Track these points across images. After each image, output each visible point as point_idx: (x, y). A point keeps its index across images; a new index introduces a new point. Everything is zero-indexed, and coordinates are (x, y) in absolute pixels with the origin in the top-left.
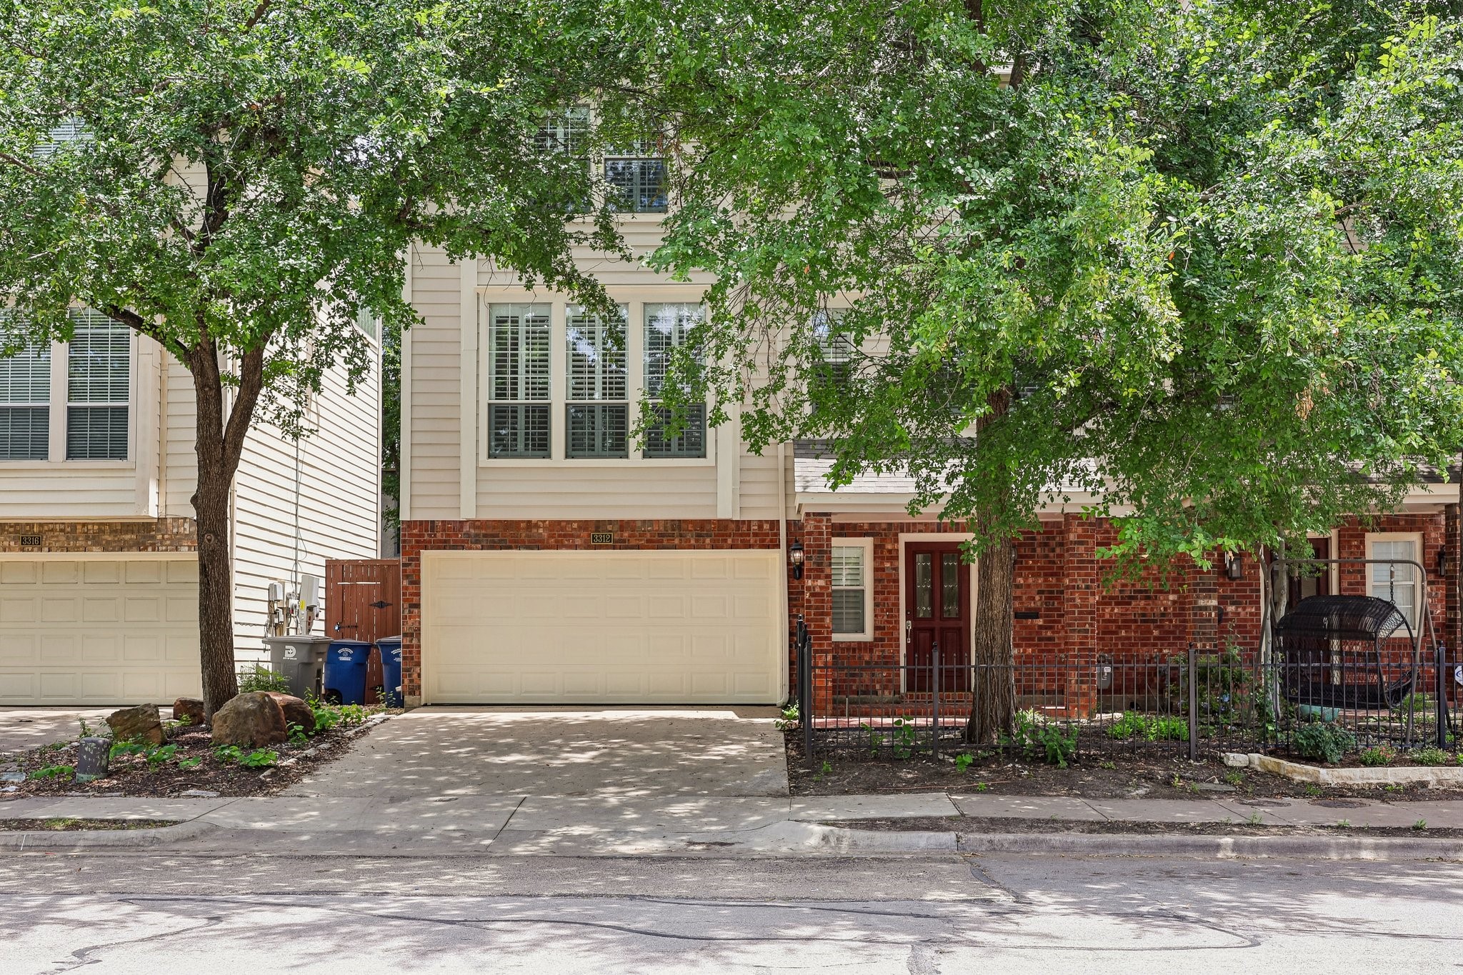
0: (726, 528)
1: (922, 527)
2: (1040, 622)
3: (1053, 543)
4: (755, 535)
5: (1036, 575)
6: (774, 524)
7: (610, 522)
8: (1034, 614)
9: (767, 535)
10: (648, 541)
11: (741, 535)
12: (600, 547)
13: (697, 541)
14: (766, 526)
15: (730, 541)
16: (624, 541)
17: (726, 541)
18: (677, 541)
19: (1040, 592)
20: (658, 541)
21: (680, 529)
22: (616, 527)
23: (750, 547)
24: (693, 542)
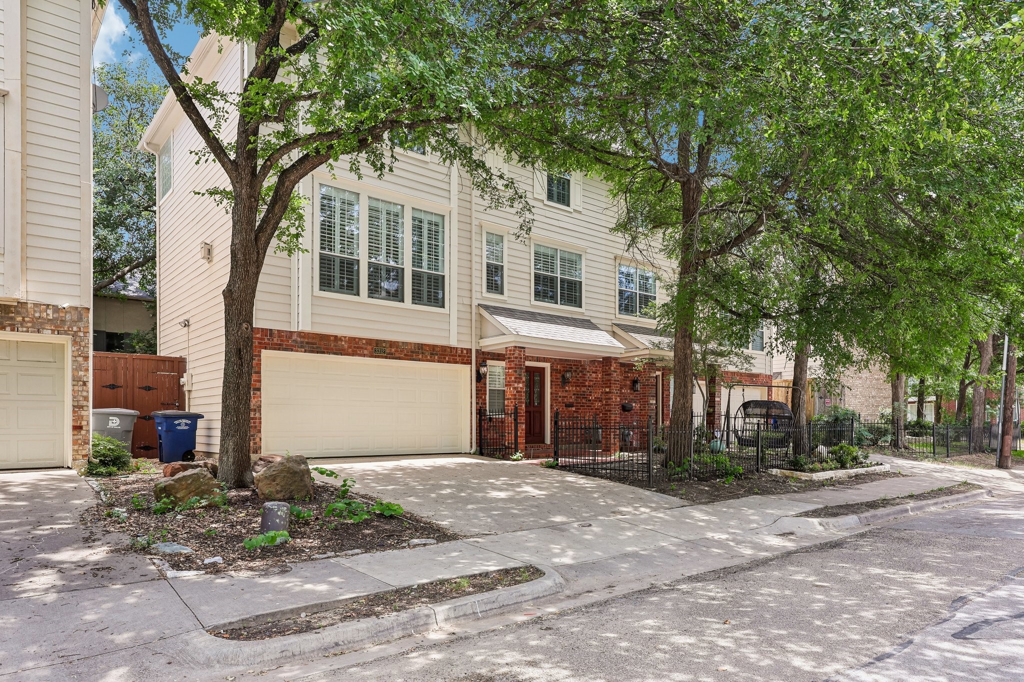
0: (445, 351)
1: (531, 359)
2: (574, 409)
3: (578, 370)
4: (459, 356)
5: (572, 386)
6: (469, 351)
7: (384, 341)
8: (571, 405)
9: (465, 356)
10: (405, 355)
11: (453, 356)
12: (378, 357)
13: (431, 357)
14: (465, 352)
15: (447, 359)
16: (392, 354)
17: (445, 358)
18: (420, 357)
19: (574, 394)
20: (411, 356)
21: (422, 348)
22: (388, 345)
23: (456, 362)
24: (429, 358)
